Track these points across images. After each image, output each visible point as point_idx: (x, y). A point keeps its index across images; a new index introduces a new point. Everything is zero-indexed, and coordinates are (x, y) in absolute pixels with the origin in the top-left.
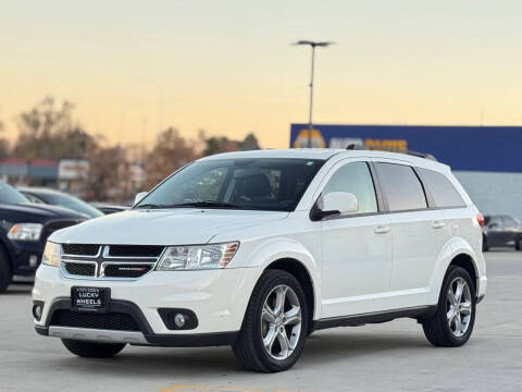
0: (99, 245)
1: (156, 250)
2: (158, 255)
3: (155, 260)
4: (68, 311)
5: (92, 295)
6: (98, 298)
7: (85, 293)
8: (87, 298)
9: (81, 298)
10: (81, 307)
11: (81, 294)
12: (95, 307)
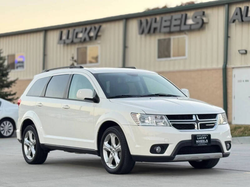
0: (192, 115)
3: (216, 120)
5: (203, 138)
6: (207, 139)
7: (200, 137)
8: (201, 139)
9: (198, 140)
10: (199, 144)
11: (198, 138)
12: (206, 143)
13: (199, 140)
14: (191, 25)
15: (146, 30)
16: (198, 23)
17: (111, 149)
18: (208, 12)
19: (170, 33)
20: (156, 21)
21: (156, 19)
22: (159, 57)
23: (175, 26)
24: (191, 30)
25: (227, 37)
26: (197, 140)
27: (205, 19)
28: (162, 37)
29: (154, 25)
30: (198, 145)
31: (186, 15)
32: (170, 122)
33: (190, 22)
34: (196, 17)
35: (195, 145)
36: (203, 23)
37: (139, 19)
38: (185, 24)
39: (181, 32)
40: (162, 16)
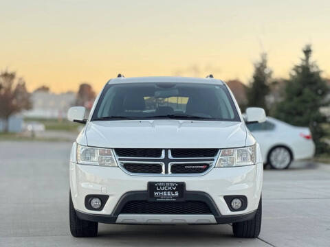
0: (161, 150)
1: (212, 152)
2: (213, 155)
3: (213, 160)
4: (146, 201)
5: (170, 188)
6: (176, 190)
7: (162, 187)
8: (164, 191)
9: (159, 191)
10: (159, 198)
11: (159, 188)
12: (173, 198)
13: (161, 191)
26: (157, 191)
30: (158, 200)
32: (120, 159)
35: (151, 200)
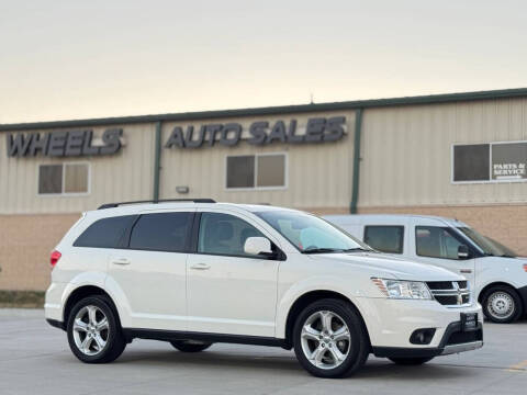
10: (469, 327)
11: (468, 319)
14: (100, 148)
15: (22, 151)
16: (111, 145)
17: (321, 337)
18: (128, 130)
19: (64, 156)
20: (38, 139)
21: (39, 136)
22: (41, 192)
23: (72, 147)
24: (99, 153)
25: (158, 169)
27: (122, 140)
28: (48, 162)
29: (35, 145)
30: (469, 329)
31: (92, 133)
32: (433, 292)
33: (98, 142)
34: (108, 137)
35: (465, 330)
36: (120, 146)
37: (9, 133)
38: (89, 145)
39: (81, 156)
40: (51, 131)
